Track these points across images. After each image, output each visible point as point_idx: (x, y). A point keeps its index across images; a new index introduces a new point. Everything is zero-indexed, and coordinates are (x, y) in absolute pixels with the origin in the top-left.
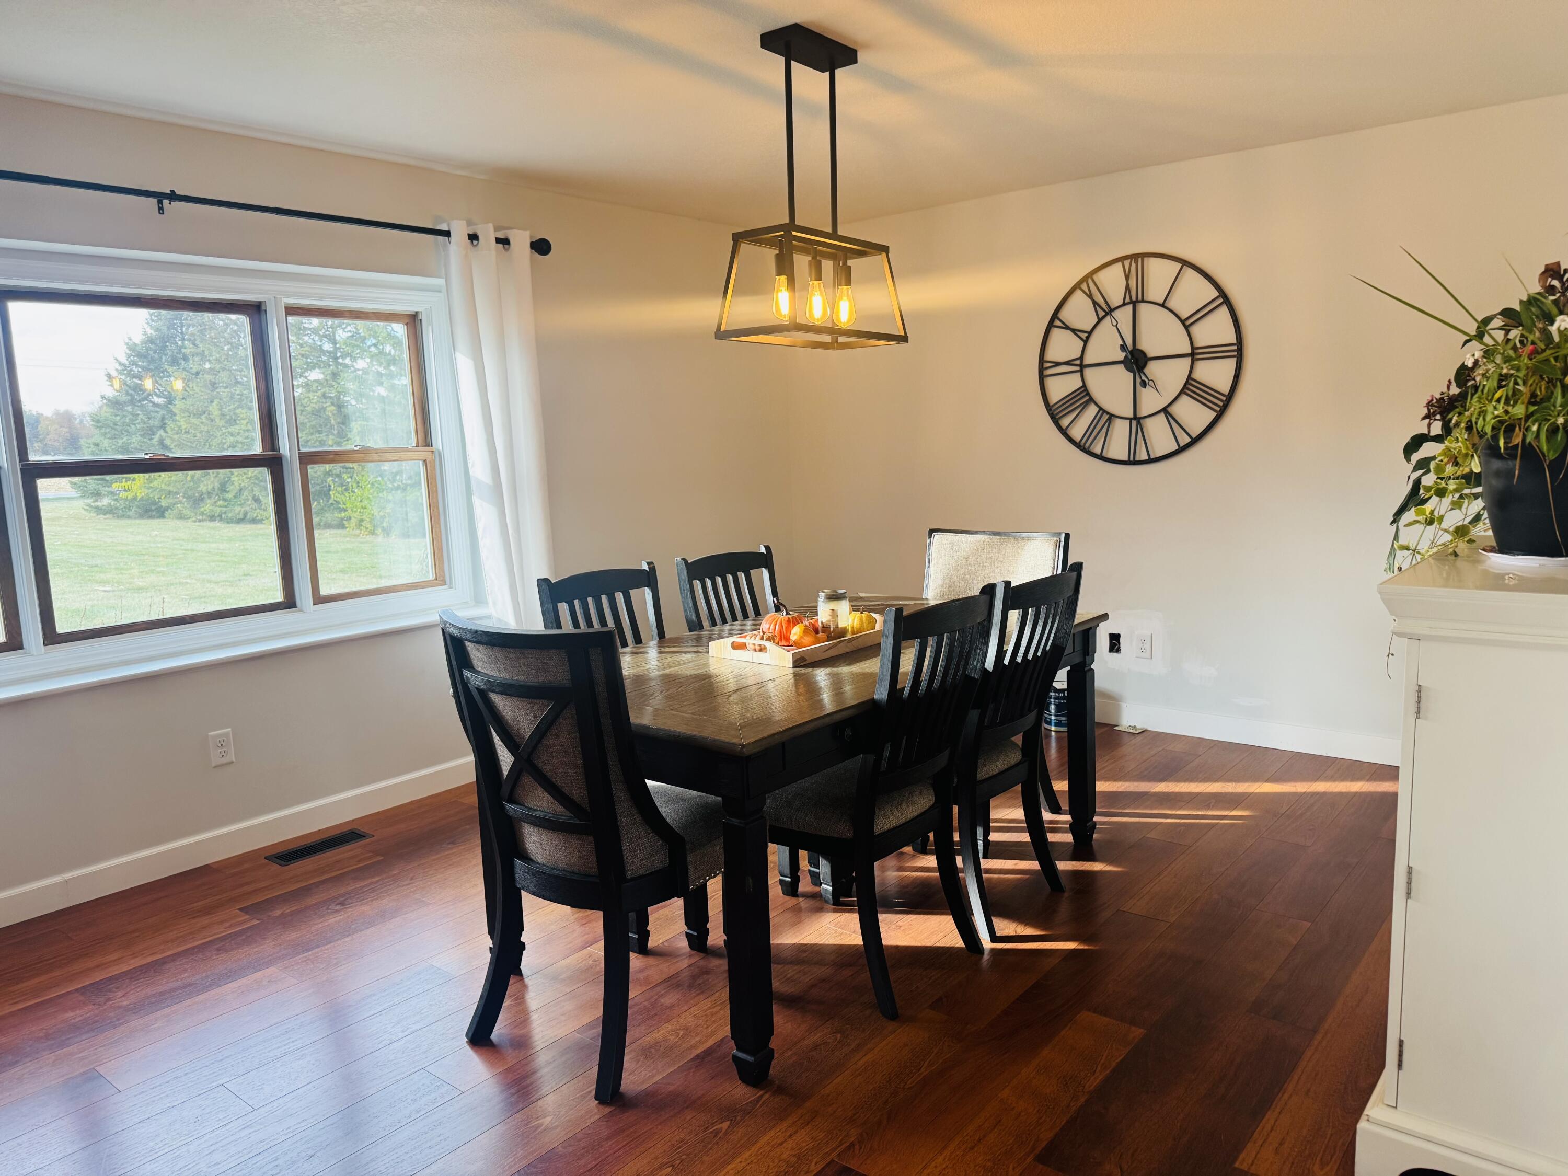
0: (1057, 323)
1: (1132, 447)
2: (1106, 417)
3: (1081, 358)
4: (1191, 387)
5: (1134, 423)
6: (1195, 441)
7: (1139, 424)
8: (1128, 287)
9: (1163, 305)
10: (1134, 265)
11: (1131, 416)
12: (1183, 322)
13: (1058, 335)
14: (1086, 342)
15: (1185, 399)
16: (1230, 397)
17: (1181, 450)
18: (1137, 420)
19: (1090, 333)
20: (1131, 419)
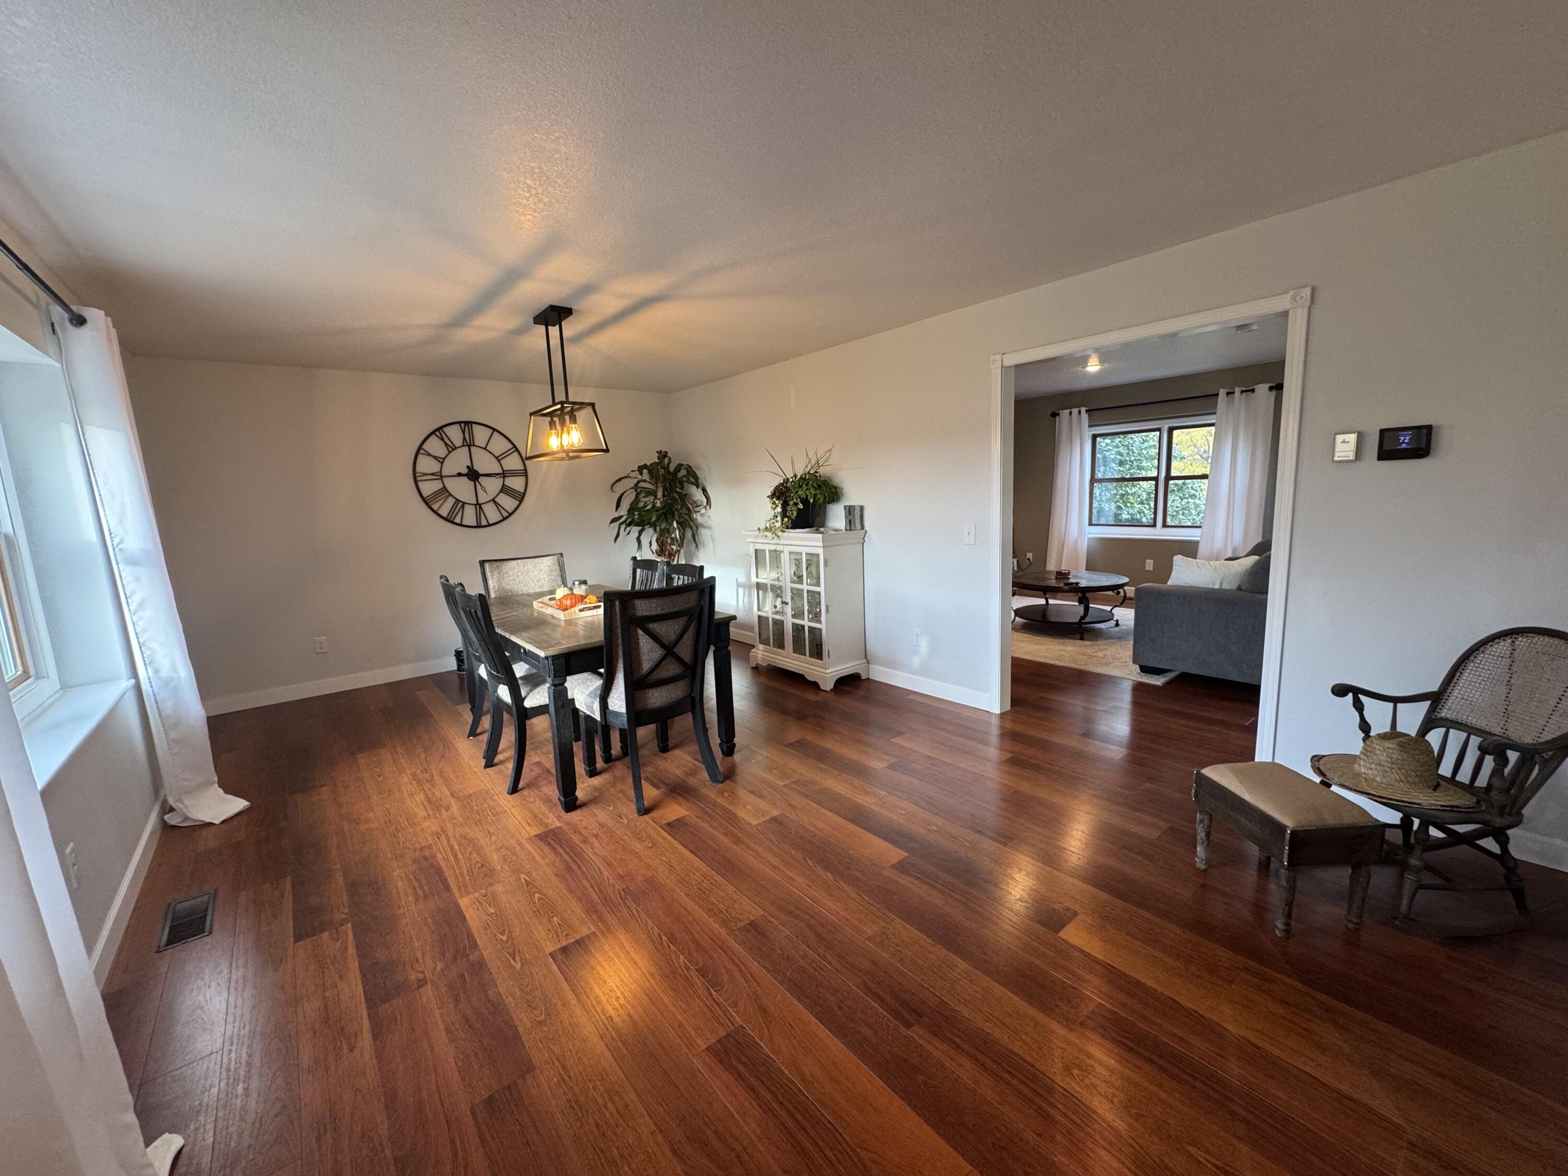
0: (422, 451)
1: (478, 519)
2: (460, 504)
3: (441, 471)
4: (505, 490)
5: (478, 507)
6: (510, 515)
7: (480, 507)
8: (464, 438)
9: (485, 449)
10: (467, 427)
11: (475, 503)
12: (497, 458)
13: (422, 459)
14: (442, 463)
15: (502, 494)
16: (524, 494)
17: (504, 519)
18: (478, 506)
19: (444, 459)
20: (475, 505)
